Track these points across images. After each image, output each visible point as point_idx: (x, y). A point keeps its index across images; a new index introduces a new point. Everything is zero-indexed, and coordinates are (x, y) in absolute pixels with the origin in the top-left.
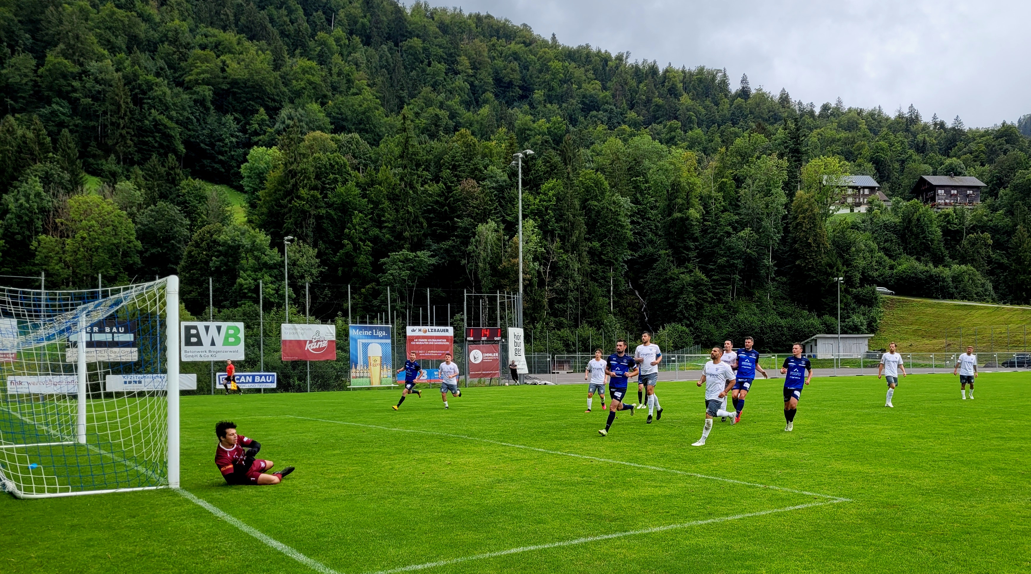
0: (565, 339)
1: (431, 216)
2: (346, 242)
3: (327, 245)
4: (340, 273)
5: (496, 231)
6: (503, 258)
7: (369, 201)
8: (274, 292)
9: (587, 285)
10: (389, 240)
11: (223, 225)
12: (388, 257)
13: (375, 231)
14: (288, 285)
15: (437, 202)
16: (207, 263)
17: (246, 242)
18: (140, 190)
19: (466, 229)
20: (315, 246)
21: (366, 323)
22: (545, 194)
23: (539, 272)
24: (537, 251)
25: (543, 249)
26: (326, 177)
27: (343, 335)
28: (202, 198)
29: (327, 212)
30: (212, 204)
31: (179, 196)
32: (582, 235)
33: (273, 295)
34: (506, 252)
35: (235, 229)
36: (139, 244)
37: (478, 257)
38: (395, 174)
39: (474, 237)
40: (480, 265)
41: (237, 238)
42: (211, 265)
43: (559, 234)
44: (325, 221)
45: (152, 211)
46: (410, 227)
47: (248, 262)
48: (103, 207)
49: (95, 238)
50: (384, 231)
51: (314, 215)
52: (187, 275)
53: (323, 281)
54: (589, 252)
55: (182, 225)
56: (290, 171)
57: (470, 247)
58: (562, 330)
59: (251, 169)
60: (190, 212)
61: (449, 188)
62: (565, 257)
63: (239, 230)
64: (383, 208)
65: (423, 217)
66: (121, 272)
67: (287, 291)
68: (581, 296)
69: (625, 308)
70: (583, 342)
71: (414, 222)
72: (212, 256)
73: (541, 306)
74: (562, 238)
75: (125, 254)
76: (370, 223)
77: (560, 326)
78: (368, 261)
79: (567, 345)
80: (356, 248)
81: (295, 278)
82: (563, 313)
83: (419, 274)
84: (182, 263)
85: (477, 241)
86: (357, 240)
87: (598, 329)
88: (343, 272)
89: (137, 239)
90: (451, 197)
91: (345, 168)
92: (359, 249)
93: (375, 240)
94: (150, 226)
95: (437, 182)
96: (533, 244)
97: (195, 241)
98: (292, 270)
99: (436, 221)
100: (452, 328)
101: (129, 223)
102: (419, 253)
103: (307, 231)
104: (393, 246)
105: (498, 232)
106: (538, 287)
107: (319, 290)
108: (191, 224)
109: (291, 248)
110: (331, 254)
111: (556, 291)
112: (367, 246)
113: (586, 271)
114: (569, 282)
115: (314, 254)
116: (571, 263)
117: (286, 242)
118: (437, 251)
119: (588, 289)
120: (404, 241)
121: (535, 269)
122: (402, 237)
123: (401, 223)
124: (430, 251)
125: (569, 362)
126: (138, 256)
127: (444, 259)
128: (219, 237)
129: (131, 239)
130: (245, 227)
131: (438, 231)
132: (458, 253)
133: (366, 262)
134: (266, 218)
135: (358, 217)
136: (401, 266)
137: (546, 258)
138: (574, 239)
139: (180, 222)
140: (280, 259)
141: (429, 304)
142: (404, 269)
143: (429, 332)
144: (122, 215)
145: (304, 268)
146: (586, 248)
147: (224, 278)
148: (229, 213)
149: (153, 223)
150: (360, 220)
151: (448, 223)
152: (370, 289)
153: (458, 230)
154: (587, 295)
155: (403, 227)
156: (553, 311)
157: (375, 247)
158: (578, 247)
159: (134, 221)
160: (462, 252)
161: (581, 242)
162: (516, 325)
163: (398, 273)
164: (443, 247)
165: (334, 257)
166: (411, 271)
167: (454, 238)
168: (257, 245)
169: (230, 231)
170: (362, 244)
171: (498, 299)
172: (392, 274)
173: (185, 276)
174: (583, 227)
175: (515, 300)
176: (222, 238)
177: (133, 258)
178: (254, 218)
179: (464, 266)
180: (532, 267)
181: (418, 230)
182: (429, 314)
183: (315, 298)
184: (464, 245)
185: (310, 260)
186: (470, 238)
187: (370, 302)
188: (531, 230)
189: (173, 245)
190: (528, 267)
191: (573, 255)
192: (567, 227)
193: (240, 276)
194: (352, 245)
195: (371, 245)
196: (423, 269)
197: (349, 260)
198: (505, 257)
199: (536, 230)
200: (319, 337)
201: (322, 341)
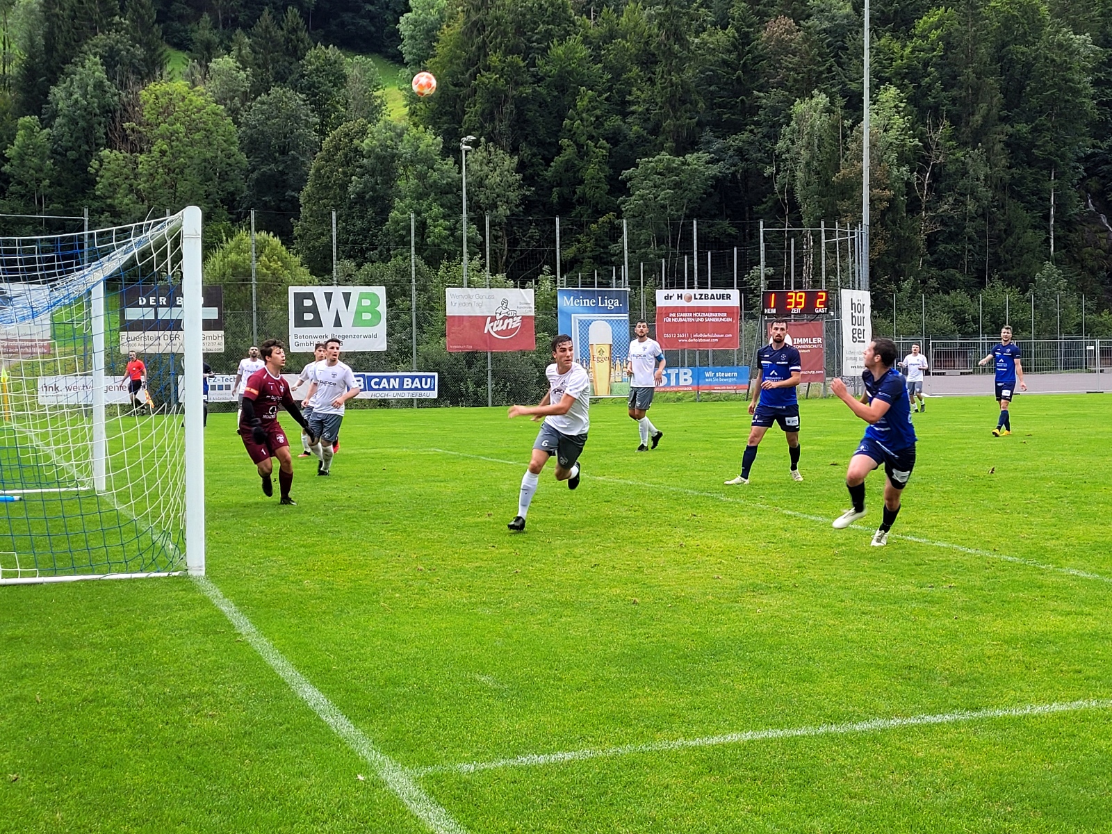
0: (958, 309)
1: (712, 88)
2: (565, 142)
3: (534, 150)
4: (555, 197)
5: (828, 111)
6: (842, 161)
7: (605, 67)
8: (448, 233)
9: (1003, 206)
10: (639, 137)
11: (370, 123)
12: (637, 166)
13: (615, 121)
14: (471, 220)
15: (725, 63)
16: (344, 187)
17: (404, 148)
18: (244, 69)
19: (776, 111)
20: (514, 150)
21: (592, 284)
22: (924, 37)
23: (908, 184)
24: (904, 146)
25: (916, 141)
26: (533, 30)
27: (547, 307)
28: (340, 79)
29: (534, 91)
30: (353, 89)
31: (303, 76)
32: (995, 111)
33: (446, 238)
34: (848, 149)
35: (389, 127)
36: (243, 157)
37: (795, 160)
38: (650, 18)
39: (788, 125)
40: (800, 174)
41: (389, 142)
42: (350, 189)
43: (948, 111)
44: (530, 107)
45: (263, 103)
46: (675, 111)
47: (406, 184)
48: (191, 101)
49: (181, 152)
50: (629, 120)
51: (513, 97)
52: (314, 208)
53: (527, 211)
54: (1007, 145)
55: (307, 125)
56: (475, 24)
57: (780, 144)
58: (953, 293)
59: (415, 23)
60: (320, 103)
61: (745, 39)
62: (959, 154)
63: (393, 129)
64: (629, 79)
65: (699, 93)
66: (216, 207)
67: (466, 230)
68: (991, 228)
69: (1080, 249)
70: (993, 316)
71: (683, 102)
72: (352, 175)
73: (912, 249)
74: (955, 120)
75: (224, 177)
76: (606, 106)
77: (948, 286)
78: (602, 175)
79: (960, 320)
80: (582, 152)
81: (480, 207)
82: (955, 261)
83: (690, 194)
84: (308, 188)
85: (793, 131)
86: (584, 137)
87: (1024, 291)
88: (560, 196)
89: (241, 149)
90: (749, 52)
91: (565, 11)
92: (587, 154)
93: (614, 138)
94: (260, 128)
95: (724, 28)
96: (898, 131)
97: (326, 151)
98: (478, 195)
99: (720, 98)
100: (738, 291)
101: (229, 124)
102: (690, 158)
103: (502, 126)
104: (644, 146)
105: (834, 113)
106: (907, 212)
107: (521, 228)
108: (322, 122)
109: (476, 156)
110: (541, 164)
111: (942, 219)
112: (600, 148)
113: (1001, 180)
114: (968, 202)
115: (512, 165)
116: (971, 166)
117: (464, 147)
118: (722, 152)
119: (1005, 214)
120: (664, 137)
121: (902, 179)
122: (661, 129)
123: (660, 104)
124: (710, 153)
125: (965, 354)
126: (242, 179)
127: (735, 166)
128: (362, 142)
129: (231, 150)
130: (403, 124)
131: (724, 116)
132: (759, 155)
133: (598, 176)
134: (437, 106)
135: (586, 98)
136: (658, 182)
137: (923, 157)
138: (977, 119)
139: (305, 120)
140: (457, 175)
141: (695, 249)
142: (663, 186)
143: (695, 299)
144: (218, 112)
145: (497, 190)
146: (1002, 136)
147: (370, 212)
148: (379, 101)
149: (264, 123)
150: (590, 102)
151: (742, 100)
152: (606, 225)
153: (760, 112)
154: (1002, 226)
155: (663, 111)
156: (936, 256)
157: (614, 150)
158: (986, 134)
159: (236, 122)
160: (766, 152)
161: (993, 126)
162: (857, 286)
163: (654, 194)
164: (733, 144)
165: (546, 170)
166: (677, 190)
167: (753, 127)
168: (421, 153)
169: (379, 131)
170: (593, 144)
171: (823, 237)
172: (643, 196)
173: (311, 209)
174: (995, 96)
175: (856, 239)
176: (366, 144)
177: (235, 182)
178: (418, 107)
179: (770, 178)
180: (896, 176)
181: (688, 115)
182: (696, 268)
183: (513, 243)
184: (770, 139)
185: (506, 176)
186: (781, 126)
187: (605, 247)
188: (893, 105)
189: (294, 159)
190: (889, 176)
191: (976, 150)
192: (965, 97)
193: (394, 208)
194: (575, 147)
195: (608, 146)
196: (697, 186)
197: (570, 174)
198: (846, 160)
199: (903, 105)
200: (507, 310)
201: (512, 317)
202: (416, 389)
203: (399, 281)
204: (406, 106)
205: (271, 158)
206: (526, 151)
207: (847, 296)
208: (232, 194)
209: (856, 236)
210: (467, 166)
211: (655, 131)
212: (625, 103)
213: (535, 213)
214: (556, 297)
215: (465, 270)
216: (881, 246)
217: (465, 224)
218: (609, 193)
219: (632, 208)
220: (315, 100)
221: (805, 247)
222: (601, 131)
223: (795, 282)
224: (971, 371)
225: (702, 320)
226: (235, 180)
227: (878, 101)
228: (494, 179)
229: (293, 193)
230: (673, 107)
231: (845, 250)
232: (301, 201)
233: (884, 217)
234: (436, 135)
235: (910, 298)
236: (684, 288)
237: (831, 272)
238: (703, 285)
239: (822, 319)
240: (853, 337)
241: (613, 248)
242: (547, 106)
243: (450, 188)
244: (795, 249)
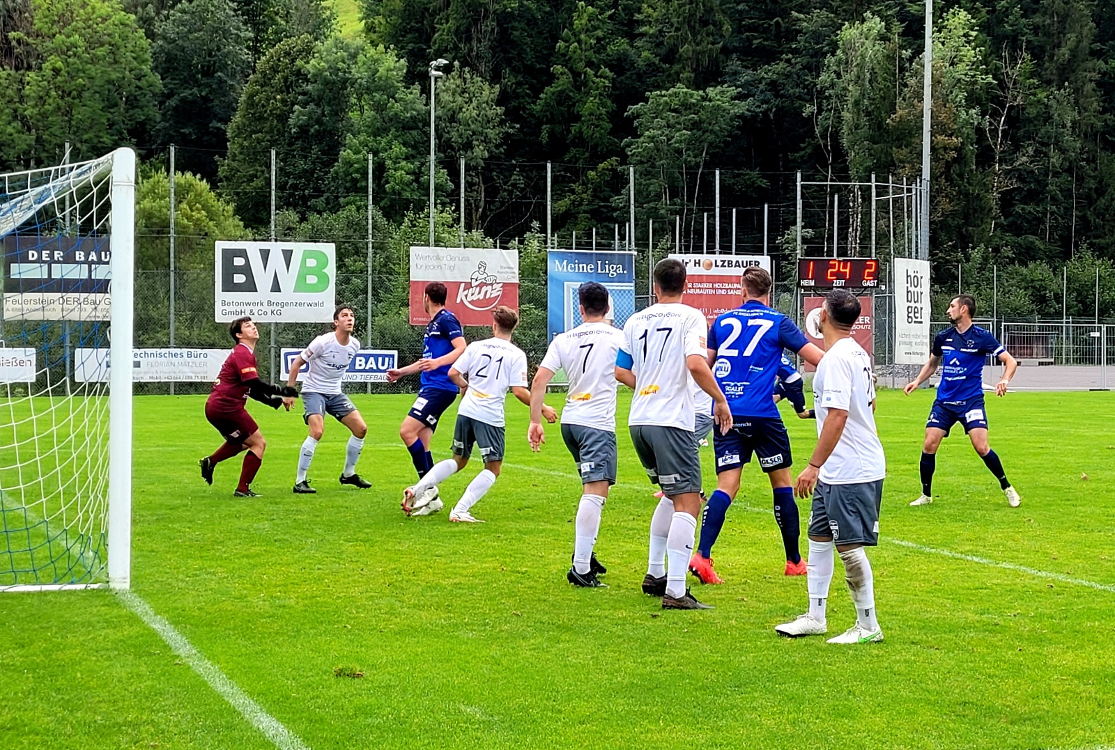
0: (1037, 284)
1: (740, 7)
2: (558, 69)
3: (520, 78)
4: (544, 136)
5: (883, 38)
6: (899, 99)
8: (411, 177)
9: (1094, 161)
10: (650, 65)
11: (316, 39)
12: (646, 100)
13: (620, 45)
14: (440, 162)
16: (283, 118)
17: (359, 72)
19: (817, 37)
20: (495, 78)
21: (589, 245)
23: (979, 130)
24: (975, 83)
25: (990, 78)
27: (534, 272)
32: (1085, 43)
33: (409, 184)
34: (906, 85)
35: (340, 45)
36: (156, 79)
37: (841, 98)
39: (833, 54)
40: (846, 115)
41: (341, 65)
42: (291, 121)
43: (1028, 42)
44: (516, 24)
45: (184, 12)
46: (694, 34)
47: (360, 115)
49: (78, 70)
50: (638, 43)
51: (495, 12)
52: (246, 143)
53: (510, 154)
54: (1100, 84)
55: (238, 40)
57: (823, 77)
58: (1031, 265)
60: (254, 13)
62: (1042, 95)
63: (345, 48)
65: (724, 12)
67: (434, 175)
68: (1079, 186)
70: (1079, 294)
71: (704, 23)
72: (293, 104)
73: (982, 209)
74: (1038, 53)
75: (132, 102)
76: (610, 25)
77: (1026, 255)
78: (603, 111)
79: (1040, 298)
80: (579, 83)
81: (453, 149)
82: (1035, 224)
84: (237, 118)
85: (839, 63)
86: (582, 64)
88: (551, 134)
89: (154, 69)
92: (585, 84)
93: (620, 65)
94: (180, 42)
96: (967, 65)
97: (261, 73)
98: (448, 132)
99: (751, 19)
100: (769, 257)
101: (141, 38)
102: (711, 92)
103: (481, 47)
104: (658, 76)
105: (889, 40)
106: (977, 165)
107: (501, 173)
108: (256, 38)
109: (447, 84)
110: (528, 95)
111: (1020, 175)
112: (601, 76)
113: (1092, 127)
114: (1052, 153)
115: (492, 96)
116: (1056, 110)
117: (434, 73)
118: (752, 85)
119: (1096, 169)
120: (681, 65)
121: (972, 124)
122: (677, 56)
123: (676, 25)
124: (737, 87)
125: (1045, 340)
126: (155, 106)
127: (767, 103)
128: (308, 62)
129: (143, 70)
130: (359, 41)
131: (755, 42)
132: (797, 90)
133: (598, 112)
134: (400, 21)
135: (585, 15)
136: (672, 121)
137: (998, 96)
138: (1064, 52)
139: (236, 34)
140: (424, 107)
141: (718, 204)
142: (678, 126)
143: (716, 266)
144: (128, 22)
145: (472, 126)
146: (1093, 74)
147: (315, 149)
148: (328, 13)
149: (184, 37)
150: (589, 20)
151: (777, 22)
152: (607, 172)
153: (798, 38)
154: (1093, 184)
155: (679, 33)
156: (1011, 219)
157: (619, 80)
158: (1074, 71)
159: (150, 35)
160: (805, 87)
161: (1083, 62)
162: (914, 254)
163: (666, 135)
164: (766, 76)
165: (534, 103)
166: (695, 131)
167: (790, 56)
168: (380, 78)
169: (329, 51)
170: (593, 72)
171: (874, 194)
172: (654, 137)
173: (241, 145)
174: (1086, 25)
175: (914, 197)
176: (312, 66)
177: (146, 109)
178: (376, 22)
179: (810, 118)
180: (964, 119)
181: (711, 39)
182: (718, 228)
183: (491, 192)
184: (811, 71)
185: (484, 109)
186: (824, 55)
187: (606, 199)
188: (962, 33)
189: (221, 81)
190: (955, 119)
191: (1062, 91)
192: (1049, 25)
193: (345, 146)
194: (570, 76)
195: (611, 74)
196: (720, 126)
197: (564, 109)
198: (904, 99)
199: (974, 34)
200: (485, 275)
201: (492, 284)
202: (371, 370)
203: (350, 237)
204: (361, 20)
205: (190, 80)
206: (509, 79)
207: (901, 266)
208: (143, 124)
209: (914, 192)
210: (437, 95)
211: (671, 56)
212: (633, 24)
213: (519, 156)
214: (545, 261)
215: (432, 225)
216: (945, 205)
217: (432, 167)
218: (612, 132)
219: (639, 153)
220: (248, 10)
221: (851, 204)
222: (603, 56)
223: (838, 248)
224: (1053, 360)
225: (723, 292)
226: (146, 106)
227: (945, 27)
228: (469, 112)
229: (219, 125)
230: (692, 28)
231: (900, 210)
232: (229, 135)
233: (947, 170)
234: (399, 57)
235: (980, 269)
236: (702, 253)
237: (883, 237)
238: (726, 249)
239: (871, 294)
240: (909, 317)
241: (616, 201)
242: (537, 24)
243: (414, 122)
244: (839, 208)
